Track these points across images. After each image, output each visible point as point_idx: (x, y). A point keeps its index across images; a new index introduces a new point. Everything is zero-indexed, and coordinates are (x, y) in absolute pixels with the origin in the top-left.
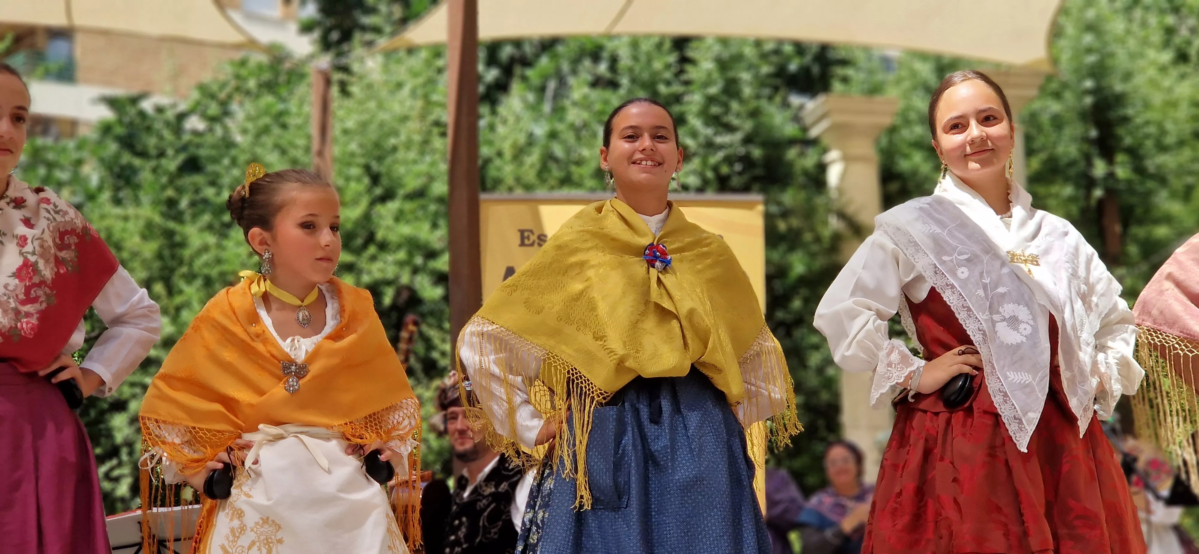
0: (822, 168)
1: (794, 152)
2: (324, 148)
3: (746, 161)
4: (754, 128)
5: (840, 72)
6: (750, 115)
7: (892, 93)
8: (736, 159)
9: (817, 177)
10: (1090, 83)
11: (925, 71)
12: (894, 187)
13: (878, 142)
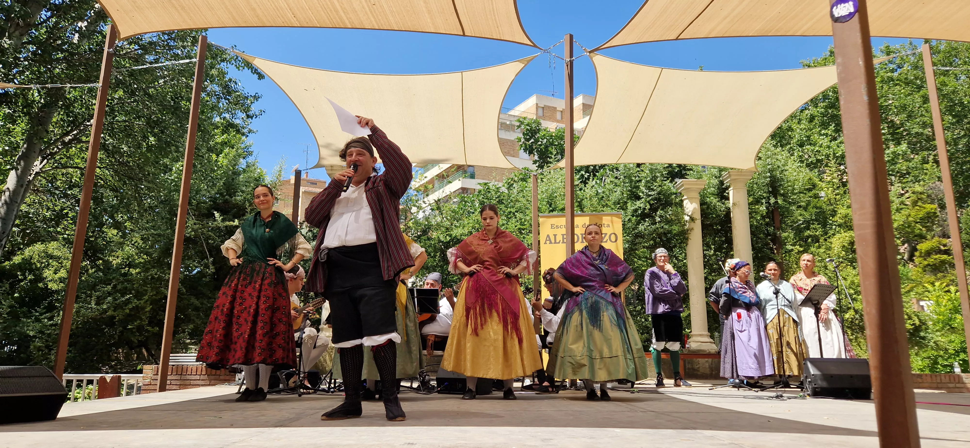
0: (682, 201)
1: (673, 197)
2: (535, 197)
3: (658, 200)
4: (661, 190)
5: (688, 172)
6: (660, 186)
7: (705, 178)
8: (655, 199)
9: (680, 204)
10: (769, 174)
11: (715, 172)
12: (704, 207)
13: (700, 193)
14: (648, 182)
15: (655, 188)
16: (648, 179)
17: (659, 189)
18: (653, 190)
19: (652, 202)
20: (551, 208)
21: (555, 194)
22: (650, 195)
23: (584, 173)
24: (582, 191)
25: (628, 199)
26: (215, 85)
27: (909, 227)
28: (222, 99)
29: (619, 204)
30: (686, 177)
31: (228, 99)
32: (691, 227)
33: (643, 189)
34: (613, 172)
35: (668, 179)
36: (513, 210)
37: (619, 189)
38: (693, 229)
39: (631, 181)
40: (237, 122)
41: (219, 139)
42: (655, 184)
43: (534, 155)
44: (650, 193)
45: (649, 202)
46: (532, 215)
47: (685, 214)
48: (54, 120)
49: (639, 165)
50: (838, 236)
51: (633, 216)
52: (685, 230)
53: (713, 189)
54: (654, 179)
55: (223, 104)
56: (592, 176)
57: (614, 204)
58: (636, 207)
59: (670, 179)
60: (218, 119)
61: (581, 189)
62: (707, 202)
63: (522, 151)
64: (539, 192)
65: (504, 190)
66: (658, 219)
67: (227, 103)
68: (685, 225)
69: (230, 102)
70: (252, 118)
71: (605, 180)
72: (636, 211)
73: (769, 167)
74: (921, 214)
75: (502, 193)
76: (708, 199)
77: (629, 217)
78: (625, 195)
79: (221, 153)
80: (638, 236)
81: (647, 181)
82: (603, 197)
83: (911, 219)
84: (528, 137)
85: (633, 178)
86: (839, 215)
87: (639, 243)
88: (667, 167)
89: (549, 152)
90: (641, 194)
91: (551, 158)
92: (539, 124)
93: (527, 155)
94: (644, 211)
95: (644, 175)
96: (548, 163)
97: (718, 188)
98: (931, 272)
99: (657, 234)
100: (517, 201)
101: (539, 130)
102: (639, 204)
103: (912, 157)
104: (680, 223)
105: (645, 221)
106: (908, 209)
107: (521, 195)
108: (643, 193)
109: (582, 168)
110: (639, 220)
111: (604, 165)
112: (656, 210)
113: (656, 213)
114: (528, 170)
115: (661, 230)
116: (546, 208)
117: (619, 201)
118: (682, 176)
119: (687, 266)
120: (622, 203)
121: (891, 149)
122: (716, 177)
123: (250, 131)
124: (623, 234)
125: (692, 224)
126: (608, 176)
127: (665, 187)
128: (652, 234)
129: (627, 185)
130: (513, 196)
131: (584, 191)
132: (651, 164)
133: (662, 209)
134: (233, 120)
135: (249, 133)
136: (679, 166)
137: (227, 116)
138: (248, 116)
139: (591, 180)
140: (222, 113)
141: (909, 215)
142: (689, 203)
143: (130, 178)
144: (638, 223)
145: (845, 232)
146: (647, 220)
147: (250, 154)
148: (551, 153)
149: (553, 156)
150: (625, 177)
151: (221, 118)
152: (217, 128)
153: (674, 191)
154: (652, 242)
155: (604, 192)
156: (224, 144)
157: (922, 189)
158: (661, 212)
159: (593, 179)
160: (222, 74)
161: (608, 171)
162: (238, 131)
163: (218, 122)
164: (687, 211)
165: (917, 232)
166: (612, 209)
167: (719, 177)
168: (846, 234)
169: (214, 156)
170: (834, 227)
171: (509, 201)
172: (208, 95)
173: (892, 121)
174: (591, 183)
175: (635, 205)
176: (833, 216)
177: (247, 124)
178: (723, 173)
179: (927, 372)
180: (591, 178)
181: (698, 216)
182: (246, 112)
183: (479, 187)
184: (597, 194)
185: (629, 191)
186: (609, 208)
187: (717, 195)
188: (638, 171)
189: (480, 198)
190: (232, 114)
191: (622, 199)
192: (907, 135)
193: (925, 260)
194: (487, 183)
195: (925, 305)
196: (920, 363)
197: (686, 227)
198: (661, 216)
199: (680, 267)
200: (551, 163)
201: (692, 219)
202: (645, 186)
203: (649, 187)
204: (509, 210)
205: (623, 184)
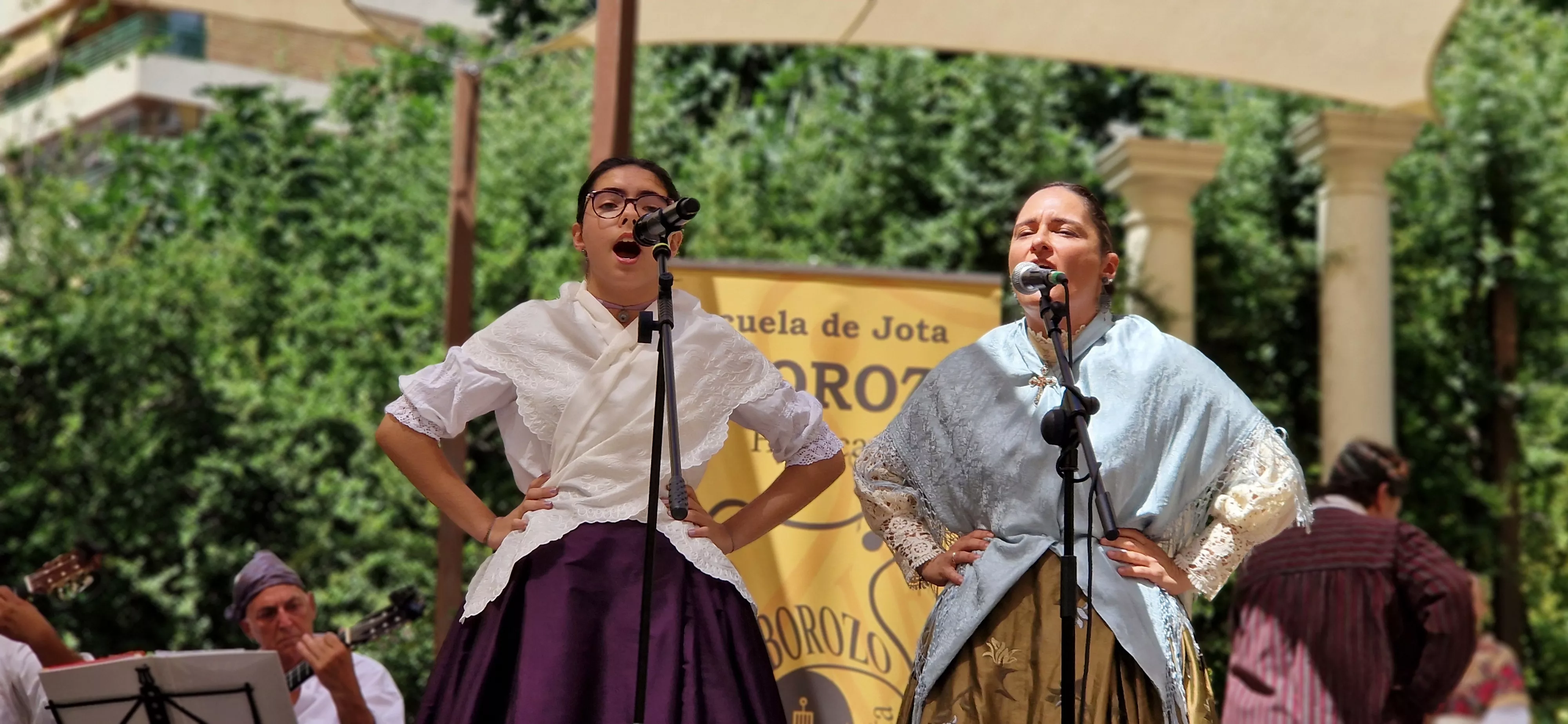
0: (1120, 232)
2: (469, 172)
5: (1153, 105)
7: (1221, 134)
10: (1482, 137)
12: (1214, 262)
13: (1196, 202)
14: (978, 136)
15: (1007, 166)
16: (980, 123)
18: (999, 175)
20: (539, 233)
21: (562, 168)
22: (987, 199)
23: (705, 71)
24: (689, 157)
30: (1146, 123)
33: (957, 167)
34: (839, 80)
36: (362, 230)
37: (849, 160)
39: (906, 127)
42: (1011, 148)
44: (984, 188)
49: (945, 56)
53: (1253, 187)
54: (1007, 124)
56: (742, 88)
57: (828, 224)
58: (920, 247)
61: (681, 149)
62: (1223, 244)
64: (489, 152)
71: (799, 108)
73: (1486, 104)
75: (319, 141)
76: (1229, 229)
78: (873, 191)
81: (974, 132)
85: (917, 115)
88: (1064, 76)
90: (944, 190)
95: (962, 102)
97: (1275, 185)
100: (385, 187)
107: (405, 158)
108: (953, 182)
122: (1265, 135)
126: (812, 96)
129: (886, 142)
130: (368, 160)
131: (697, 158)
142: (1149, 240)
150: (881, 107)
155: (789, 166)
161: (815, 70)
167: (1280, 137)
171: (346, 185)
174: (734, 119)
175: (919, 237)
178: (1296, 118)
180: (737, 96)
181: (1182, 301)
184: (757, 172)
185: (894, 171)
187: (1267, 214)
188: (942, 82)
191: (858, 206)
194: (255, 88)
200: (548, 19)
202: (966, 154)
203: (983, 159)
204: (344, 227)
205: (865, 138)
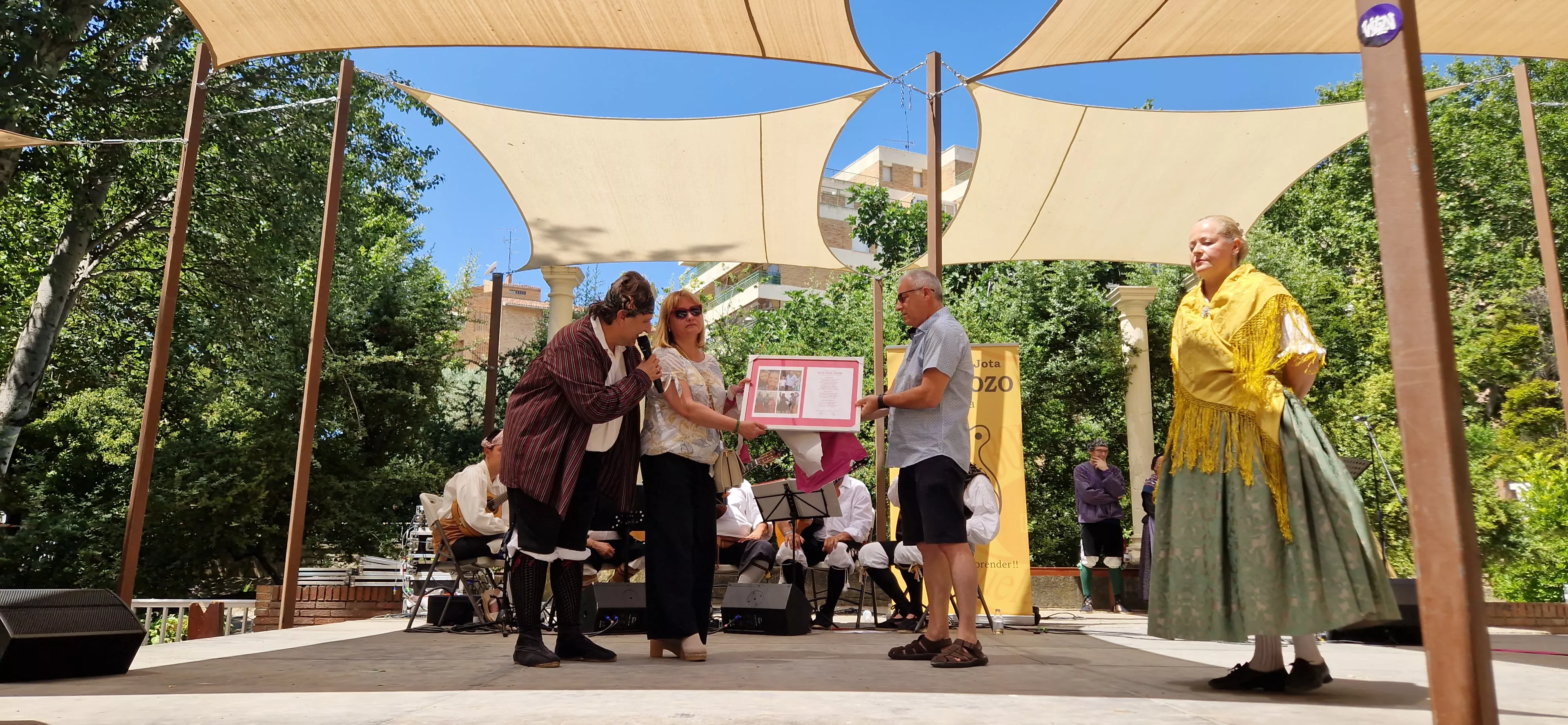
0: (1118, 321)
1: (1104, 314)
2: (879, 314)
3: (1078, 319)
4: (1084, 303)
5: (1128, 275)
6: (1081, 297)
7: (1156, 284)
8: (1074, 318)
9: (1115, 327)
11: (1172, 273)
12: (1155, 331)
13: (1147, 308)
14: (1062, 290)
15: (1074, 300)
16: (1063, 285)
17: (1080, 302)
18: (1070, 303)
19: (1069, 323)
22: (1066, 312)
23: (957, 275)
24: (955, 305)
25: (1029, 318)
26: (363, 136)
27: (1492, 362)
28: (375, 158)
29: (1015, 326)
30: (1125, 281)
31: (385, 159)
32: (1133, 364)
33: (1054, 301)
34: (1006, 274)
35: (1095, 286)
36: (843, 337)
37: (1014, 302)
38: (1135, 367)
39: (1034, 289)
40: (399, 194)
41: (371, 222)
42: (1074, 294)
43: (877, 245)
44: (1065, 309)
45: (1063, 323)
46: (874, 345)
47: (1123, 343)
48: (111, 193)
49: (1047, 263)
50: (1373, 377)
51: (1036, 345)
52: (1122, 369)
53: (1169, 301)
54: (1072, 285)
55: (377, 165)
56: (971, 280)
57: (1007, 326)
58: (1042, 331)
59: (1099, 285)
60: (368, 191)
61: (952, 302)
62: (1158, 324)
63: (857, 239)
64: (885, 307)
65: (828, 302)
66: (1078, 351)
67: (383, 165)
68: (1122, 360)
69: (388, 164)
70: (423, 188)
71: (992, 286)
72: (1042, 337)
74: (1513, 341)
75: (825, 307)
76: (1161, 318)
77: (1031, 346)
78: (1024, 312)
79: (374, 245)
80: (1047, 379)
81: (1060, 289)
82: (989, 314)
83: (1494, 350)
84: (867, 217)
85: (1038, 284)
86: (1375, 344)
87: (1047, 390)
88: (1093, 266)
89: (900, 241)
90: (1050, 310)
91: (905, 251)
92: (885, 195)
93: (866, 246)
94: (1056, 338)
95: (1055, 278)
96: (899, 259)
98: (1530, 435)
99: (1077, 376)
100: (849, 321)
101: (884, 206)
102: (1046, 325)
103: (1499, 245)
104: (1115, 356)
105: (1058, 354)
106: (1490, 332)
107: (855, 311)
108: (1054, 308)
109: (953, 268)
110: (1047, 353)
111: (990, 263)
112: (1075, 336)
113: (1075, 341)
114: (866, 272)
115: (1084, 369)
116: (896, 333)
117: (1015, 321)
118: (1120, 280)
119: (1125, 428)
120: (1020, 324)
121: (1463, 233)
122: (1173, 282)
123: (420, 210)
124: (1021, 375)
125: (1135, 358)
126: (996, 281)
127: (1090, 299)
128: (1069, 375)
129: (1028, 295)
130: (842, 313)
131: (958, 305)
132: (1068, 262)
133: (1085, 335)
134: (394, 191)
135: (419, 212)
136: (1114, 264)
137: (383, 184)
138: (417, 186)
139: (969, 287)
140: (375, 180)
141: (1493, 343)
142: (1129, 324)
143: (229, 285)
144: (1047, 357)
145: (1386, 371)
146: (1061, 352)
147: (420, 245)
148: (905, 244)
149: (907, 249)
150: (1024, 282)
151: (373, 189)
152: (368, 204)
153: (1105, 304)
154: (1068, 388)
155: (989, 306)
156: (378, 230)
157: (1514, 300)
158: (1084, 339)
159: (973, 286)
160: (375, 117)
161: (996, 272)
162: (401, 210)
163: (369, 196)
164: (1125, 337)
165: (1506, 371)
166: (1004, 334)
167: (1179, 282)
168: (1387, 375)
169: (362, 249)
170: (1368, 363)
171: (836, 321)
172: (354, 151)
173: (1466, 187)
174: (969, 291)
175: (1041, 327)
176: (1367, 345)
177: (414, 197)
178: (1185, 275)
179: (1521, 599)
180: (969, 283)
181: (1145, 346)
182: (414, 180)
183: (789, 299)
184: (979, 309)
185: (1031, 305)
186: (999, 333)
188: (1047, 272)
189: (790, 316)
190: (391, 182)
191: (1019, 318)
192: (1490, 210)
193: (1519, 415)
194: (801, 292)
195: (1518, 491)
196: (1509, 584)
197: (1124, 364)
198: (1082, 346)
199: (1115, 429)
200: (903, 259)
201: (1135, 351)
202: (1058, 297)
203: (1065, 298)
204: (836, 336)
205: (1021, 293)
